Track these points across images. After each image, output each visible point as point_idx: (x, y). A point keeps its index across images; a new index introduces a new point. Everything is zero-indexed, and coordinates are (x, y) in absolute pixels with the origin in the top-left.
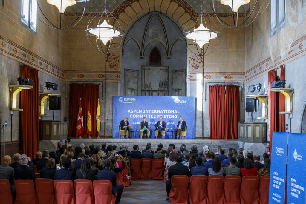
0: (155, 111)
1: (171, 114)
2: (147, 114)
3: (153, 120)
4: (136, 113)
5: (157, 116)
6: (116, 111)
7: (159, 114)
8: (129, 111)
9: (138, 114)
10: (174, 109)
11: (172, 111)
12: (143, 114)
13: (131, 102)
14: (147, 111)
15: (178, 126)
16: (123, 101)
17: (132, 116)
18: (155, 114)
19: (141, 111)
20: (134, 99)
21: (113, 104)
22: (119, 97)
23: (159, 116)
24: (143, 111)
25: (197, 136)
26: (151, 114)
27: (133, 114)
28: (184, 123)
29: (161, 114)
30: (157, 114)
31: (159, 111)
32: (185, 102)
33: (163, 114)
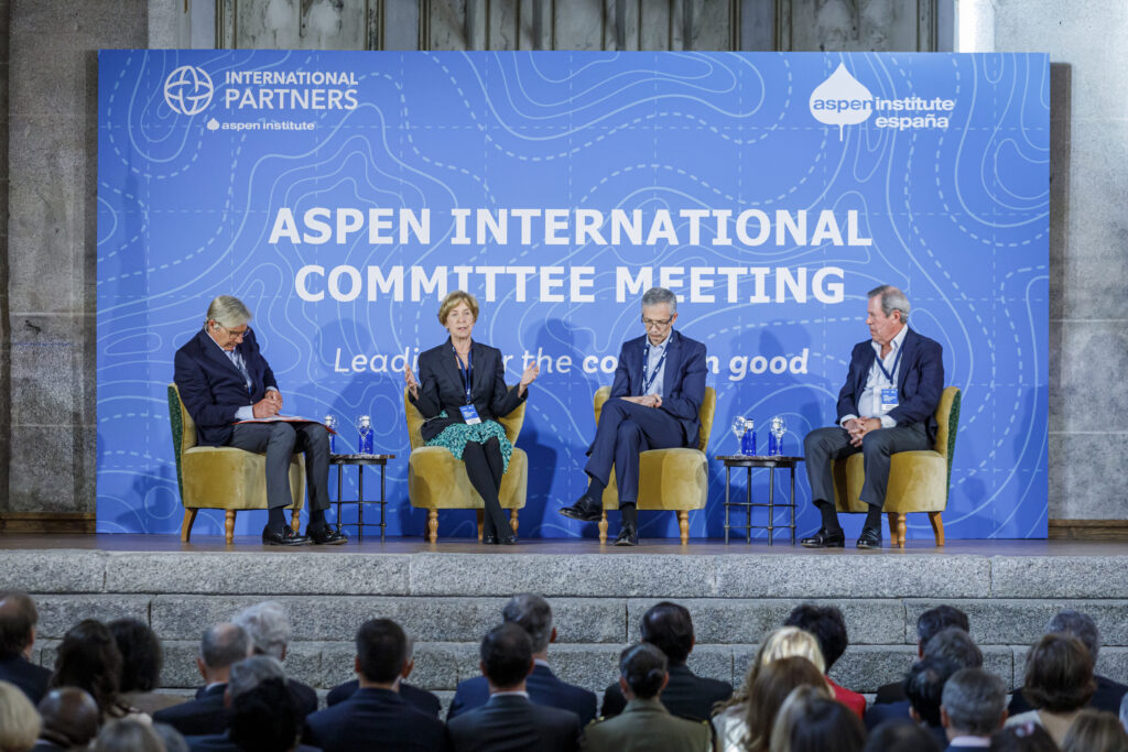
0: (589, 225)
1: (772, 255)
2: (494, 254)
3: (555, 335)
4: (359, 251)
5: (605, 283)
6: (133, 220)
7: (636, 256)
8: (283, 225)
9: (384, 258)
10: (805, 200)
11: (790, 225)
12: (441, 253)
13: (300, 115)
14: (493, 225)
15: (850, 398)
16: (217, 110)
17: (316, 283)
18: (588, 253)
19: (417, 225)
20: (338, 91)
21: (91, 143)
22: (166, 61)
23: (629, 283)
24: (442, 225)
25: (1073, 511)
26: (541, 255)
27: (330, 255)
28: (922, 361)
29: (657, 255)
30: (604, 259)
31: (627, 225)
32: (929, 114)
33: (684, 255)
